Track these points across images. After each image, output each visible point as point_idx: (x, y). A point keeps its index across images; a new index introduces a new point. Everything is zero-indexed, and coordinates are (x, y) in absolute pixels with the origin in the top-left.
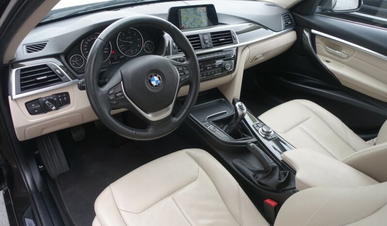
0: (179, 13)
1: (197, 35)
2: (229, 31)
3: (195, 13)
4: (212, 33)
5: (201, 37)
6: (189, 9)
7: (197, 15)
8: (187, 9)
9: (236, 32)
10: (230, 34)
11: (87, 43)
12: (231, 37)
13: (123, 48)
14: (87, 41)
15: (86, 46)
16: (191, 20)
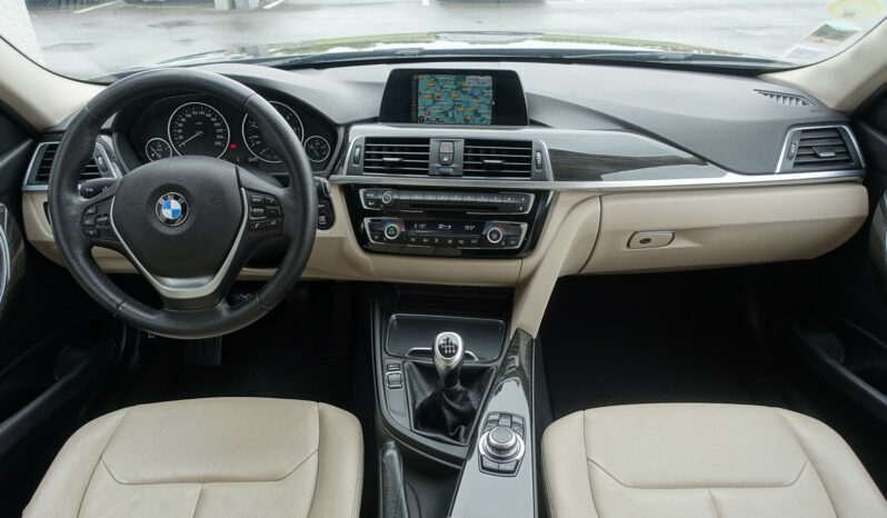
0: (414, 83)
1: (426, 140)
2: (529, 144)
3: (459, 88)
4: (468, 141)
5: (433, 145)
6: (442, 77)
7: (465, 93)
8: (437, 77)
9: (550, 151)
10: (530, 152)
11: (183, 120)
12: (529, 160)
13: (258, 142)
14: (184, 117)
15: (181, 125)
16: (446, 103)
